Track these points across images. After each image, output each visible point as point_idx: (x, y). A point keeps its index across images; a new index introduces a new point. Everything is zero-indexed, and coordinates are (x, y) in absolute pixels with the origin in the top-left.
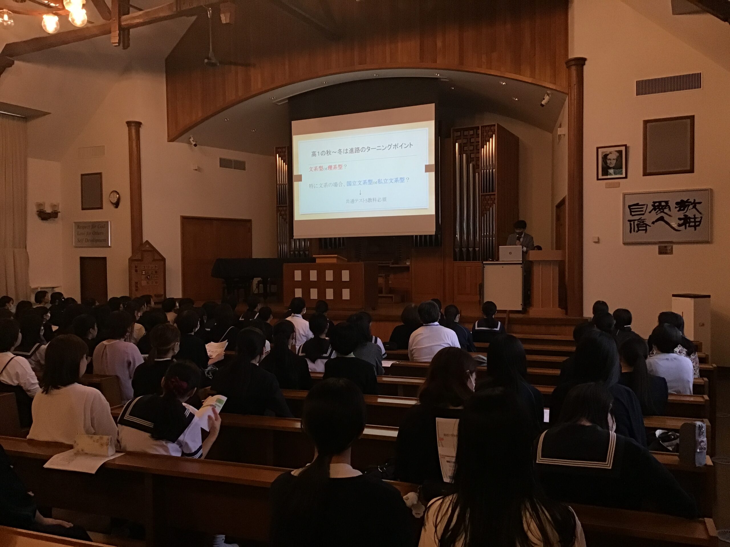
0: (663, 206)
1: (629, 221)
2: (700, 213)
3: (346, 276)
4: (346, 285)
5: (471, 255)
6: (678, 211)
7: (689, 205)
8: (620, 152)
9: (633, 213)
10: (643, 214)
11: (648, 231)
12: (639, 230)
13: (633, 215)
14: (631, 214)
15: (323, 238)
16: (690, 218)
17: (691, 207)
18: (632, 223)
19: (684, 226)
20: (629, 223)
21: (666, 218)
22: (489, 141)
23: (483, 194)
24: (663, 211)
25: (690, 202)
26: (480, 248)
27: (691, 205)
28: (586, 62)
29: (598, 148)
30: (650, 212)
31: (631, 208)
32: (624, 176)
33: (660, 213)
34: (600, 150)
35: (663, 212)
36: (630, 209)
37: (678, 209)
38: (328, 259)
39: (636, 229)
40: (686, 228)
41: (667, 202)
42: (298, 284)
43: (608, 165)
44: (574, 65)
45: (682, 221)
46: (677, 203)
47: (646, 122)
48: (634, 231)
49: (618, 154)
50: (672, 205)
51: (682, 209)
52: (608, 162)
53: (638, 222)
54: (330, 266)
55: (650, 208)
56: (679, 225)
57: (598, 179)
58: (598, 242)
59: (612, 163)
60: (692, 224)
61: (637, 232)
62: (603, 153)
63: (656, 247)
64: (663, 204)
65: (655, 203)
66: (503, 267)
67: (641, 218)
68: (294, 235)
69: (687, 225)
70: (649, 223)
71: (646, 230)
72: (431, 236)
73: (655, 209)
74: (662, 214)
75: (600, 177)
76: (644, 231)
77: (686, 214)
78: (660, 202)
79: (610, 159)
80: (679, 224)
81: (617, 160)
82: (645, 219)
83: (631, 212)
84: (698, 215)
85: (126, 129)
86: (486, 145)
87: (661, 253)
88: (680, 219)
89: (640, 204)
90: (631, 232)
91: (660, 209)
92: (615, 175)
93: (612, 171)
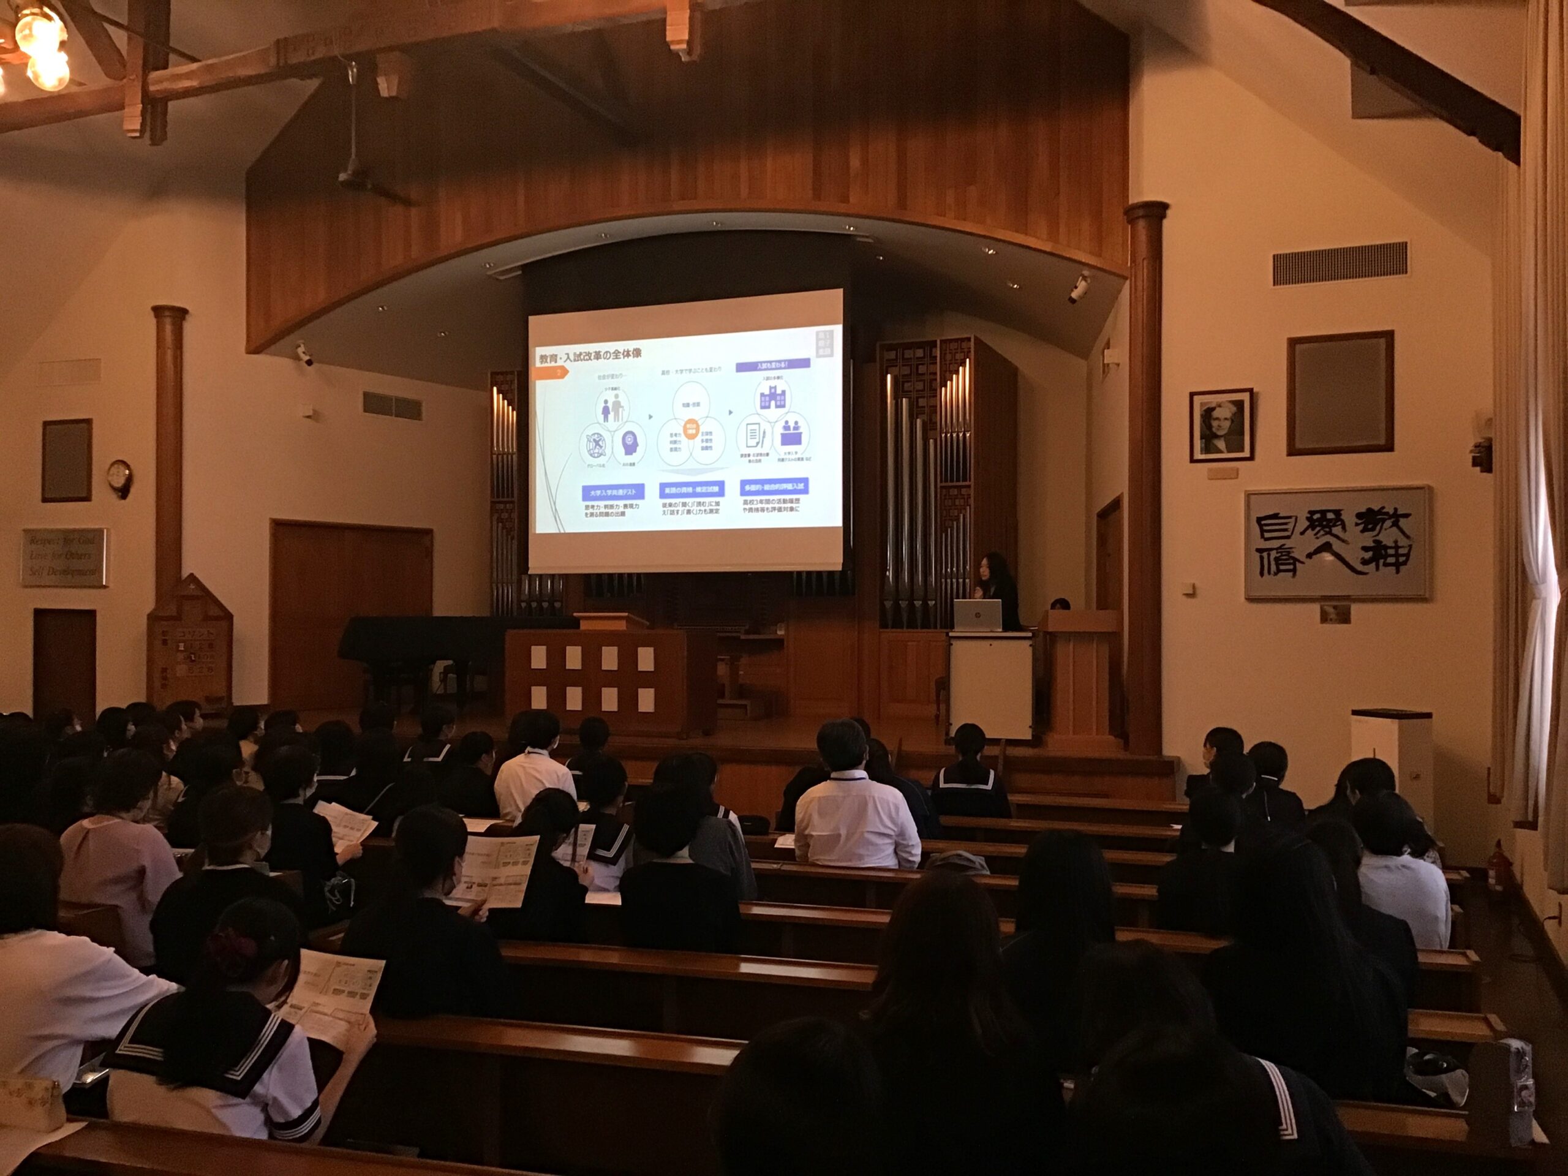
0: (1331, 520)
1: (1260, 551)
2: (1408, 537)
3: (646, 659)
4: (646, 680)
5: (919, 615)
6: (1363, 531)
7: (1384, 521)
8: (1239, 404)
9: (1267, 535)
10: (1288, 537)
11: (1298, 573)
12: (1279, 571)
13: (1266, 539)
14: (1262, 536)
15: (593, 574)
16: (1386, 547)
17: (1388, 523)
18: (1265, 554)
19: (1373, 565)
20: (1258, 554)
21: (1337, 545)
22: (957, 373)
23: (944, 484)
24: (1331, 530)
25: (1387, 513)
26: (939, 602)
27: (1389, 519)
28: (1169, 212)
29: (1192, 395)
30: (1302, 533)
31: (1263, 522)
32: (1246, 453)
33: (1323, 535)
34: (1196, 398)
35: (1330, 533)
36: (1261, 526)
37: (1361, 527)
38: (606, 622)
39: (1273, 568)
40: (1377, 568)
41: (1337, 513)
42: (540, 678)
43: (1214, 430)
44: (1143, 217)
45: (1370, 554)
46: (1359, 516)
47: (1293, 342)
48: (1269, 573)
49: (1234, 409)
50: (1349, 518)
51: (1370, 526)
52: (1215, 424)
53: (1277, 553)
54: (611, 638)
55: (1303, 523)
56: (1365, 562)
57: (1193, 460)
58: (1192, 595)
59: (1222, 426)
60: (1391, 560)
61: (1276, 574)
62: (1202, 404)
63: (1316, 608)
64: (1330, 516)
65: (1312, 513)
66: (991, 645)
67: (1284, 545)
68: (530, 566)
69: (1381, 561)
70: (1301, 556)
71: (1294, 571)
72: (831, 574)
73: (1312, 527)
74: (1328, 538)
75: (1198, 456)
76: (1291, 574)
77: (1377, 538)
78: (1323, 513)
79: (1217, 419)
80: (1363, 558)
81: (1232, 421)
82: (1291, 548)
83: (1262, 531)
84: (1403, 541)
85: (152, 321)
86: (951, 380)
87: (1325, 618)
88: (1365, 549)
89: (1281, 515)
90: (1262, 574)
91: (1323, 527)
92: (1229, 452)
93: (1221, 444)
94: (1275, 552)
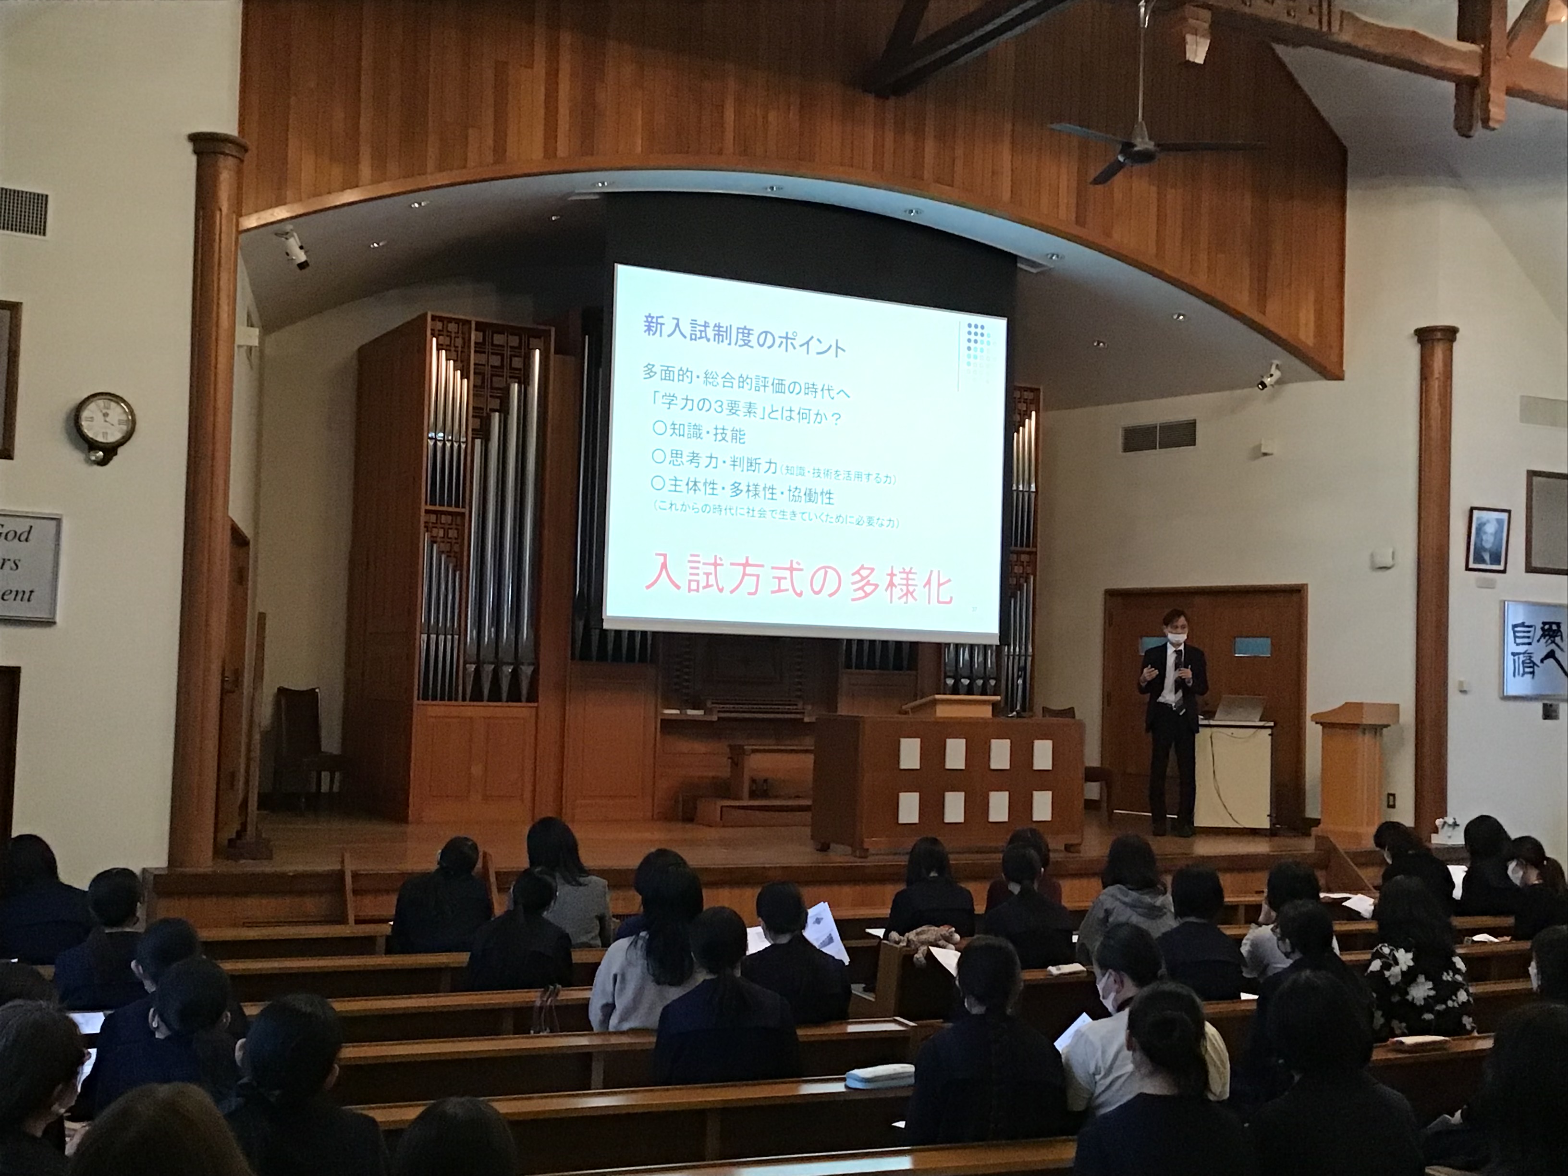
0: (1555, 631)
1: (1513, 654)
4: (1043, 780)
8: (1501, 523)
9: (1518, 641)
10: (1530, 644)
11: (1535, 675)
12: (1524, 673)
13: (1518, 645)
14: (1515, 642)
18: (1516, 657)
20: (1512, 657)
21: (1558, 654)
24: (1554, 639)
28: (1458, 335)
30: (1538, 641)
31: (1517, 629)
33: (1550, 643)
34: (1475, 512)
35: (1553, 642)
36: (1514, 632)
39: (1522, 670)
41: (1558, 624)
43: (1483, 543)
44: (1441, 338)
47: (1532, 474)
48: (1519, 674)
49: (1497, 526)
53: (1524, 657)
55: (1539, 633)
57: (1468, 569)
58: (1463, 692)
59: (1488, 541)
61: (1523, 675)
62: (1478, 519)
63: (1540, 706)
64: (1554, 627)
65: (1544, 623)
67: (1528, 650)
70: (1538, 662)
71: (1533, 673)
73: (1543, 636)
74: (1553, 646)
76: (1531, 676)
78: (1551, 624)
79: (1487, 533)
81: (1495, 537)
82: (1532, 653)
83: (1515, 637)
87: (1544, 716)
89: (1527, 624)
90: (1514, 676)
91: (1551, 637)
92: (1491, 564)
93: (1487, 557)
94: (1521, 656)
